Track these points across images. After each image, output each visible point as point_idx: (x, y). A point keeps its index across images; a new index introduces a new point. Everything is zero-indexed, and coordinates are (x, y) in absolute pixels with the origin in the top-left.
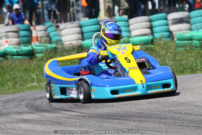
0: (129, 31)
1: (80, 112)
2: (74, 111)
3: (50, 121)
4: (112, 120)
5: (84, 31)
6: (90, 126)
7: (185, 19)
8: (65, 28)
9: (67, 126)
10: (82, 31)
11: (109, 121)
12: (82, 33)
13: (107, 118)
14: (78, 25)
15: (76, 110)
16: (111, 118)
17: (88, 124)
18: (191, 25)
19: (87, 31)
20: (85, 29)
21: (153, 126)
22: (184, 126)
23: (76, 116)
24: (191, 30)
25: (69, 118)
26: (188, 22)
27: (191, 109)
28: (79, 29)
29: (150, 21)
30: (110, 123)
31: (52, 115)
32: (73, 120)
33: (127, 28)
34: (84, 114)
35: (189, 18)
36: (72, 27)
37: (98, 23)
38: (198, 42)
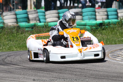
0: (45, 19)
1: (23, 66)
2: (19, 65)
3: (4, 71)
4: (43, 72)
5: (18, 17)
6: (30, 74)
7: (79, 13)
8: (6, 15)
9: (15, 74)
10: (16, 17)
11: (41, 72)
12: (17, 19)
13: (39, 70)
14: (14, 14)
15: (20, 65)
16: (42, 71)
17: (28, 74)
18: (83, 17)
19: (20, 17)
20: (18, 16)
21: (68, 76)
22: (87, 77)
23: (20, 68)
24: (82, 19)
25: (17, 69)
26: (81, 15)
27: (90, 67)
28: (14, 16)
29: (58, 13)
30: (42, 73)
31: (5, 67)
32: (19, 71)
33: (44, 17)
34: (25, 67)
35: (82, 12)
36: (11, 15)
37: (27, 13)
38: (89, 27)
